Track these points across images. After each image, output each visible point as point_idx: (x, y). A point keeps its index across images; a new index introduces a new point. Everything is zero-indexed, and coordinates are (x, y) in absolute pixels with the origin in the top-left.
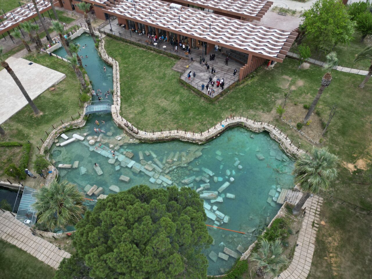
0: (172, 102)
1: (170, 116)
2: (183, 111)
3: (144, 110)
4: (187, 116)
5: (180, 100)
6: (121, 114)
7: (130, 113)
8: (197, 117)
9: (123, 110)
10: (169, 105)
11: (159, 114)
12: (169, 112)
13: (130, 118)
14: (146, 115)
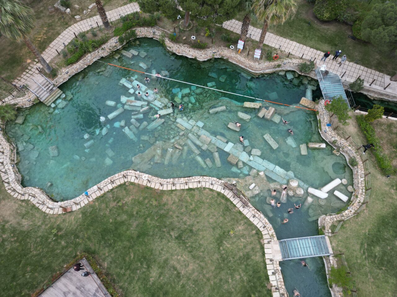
0: (166, 261)
1: (171, 223)
2: (148, 235)
3: (220, 241)
4: (141, 220)
5: (149, 267)
6: (259, 233)
7: (243, 236)
8: (124, 217)
9: (258, 246)
10: (172, 255)
11: (191, 231)
12: (172, 233)
13: (242, 222)
14: (214, 229)
